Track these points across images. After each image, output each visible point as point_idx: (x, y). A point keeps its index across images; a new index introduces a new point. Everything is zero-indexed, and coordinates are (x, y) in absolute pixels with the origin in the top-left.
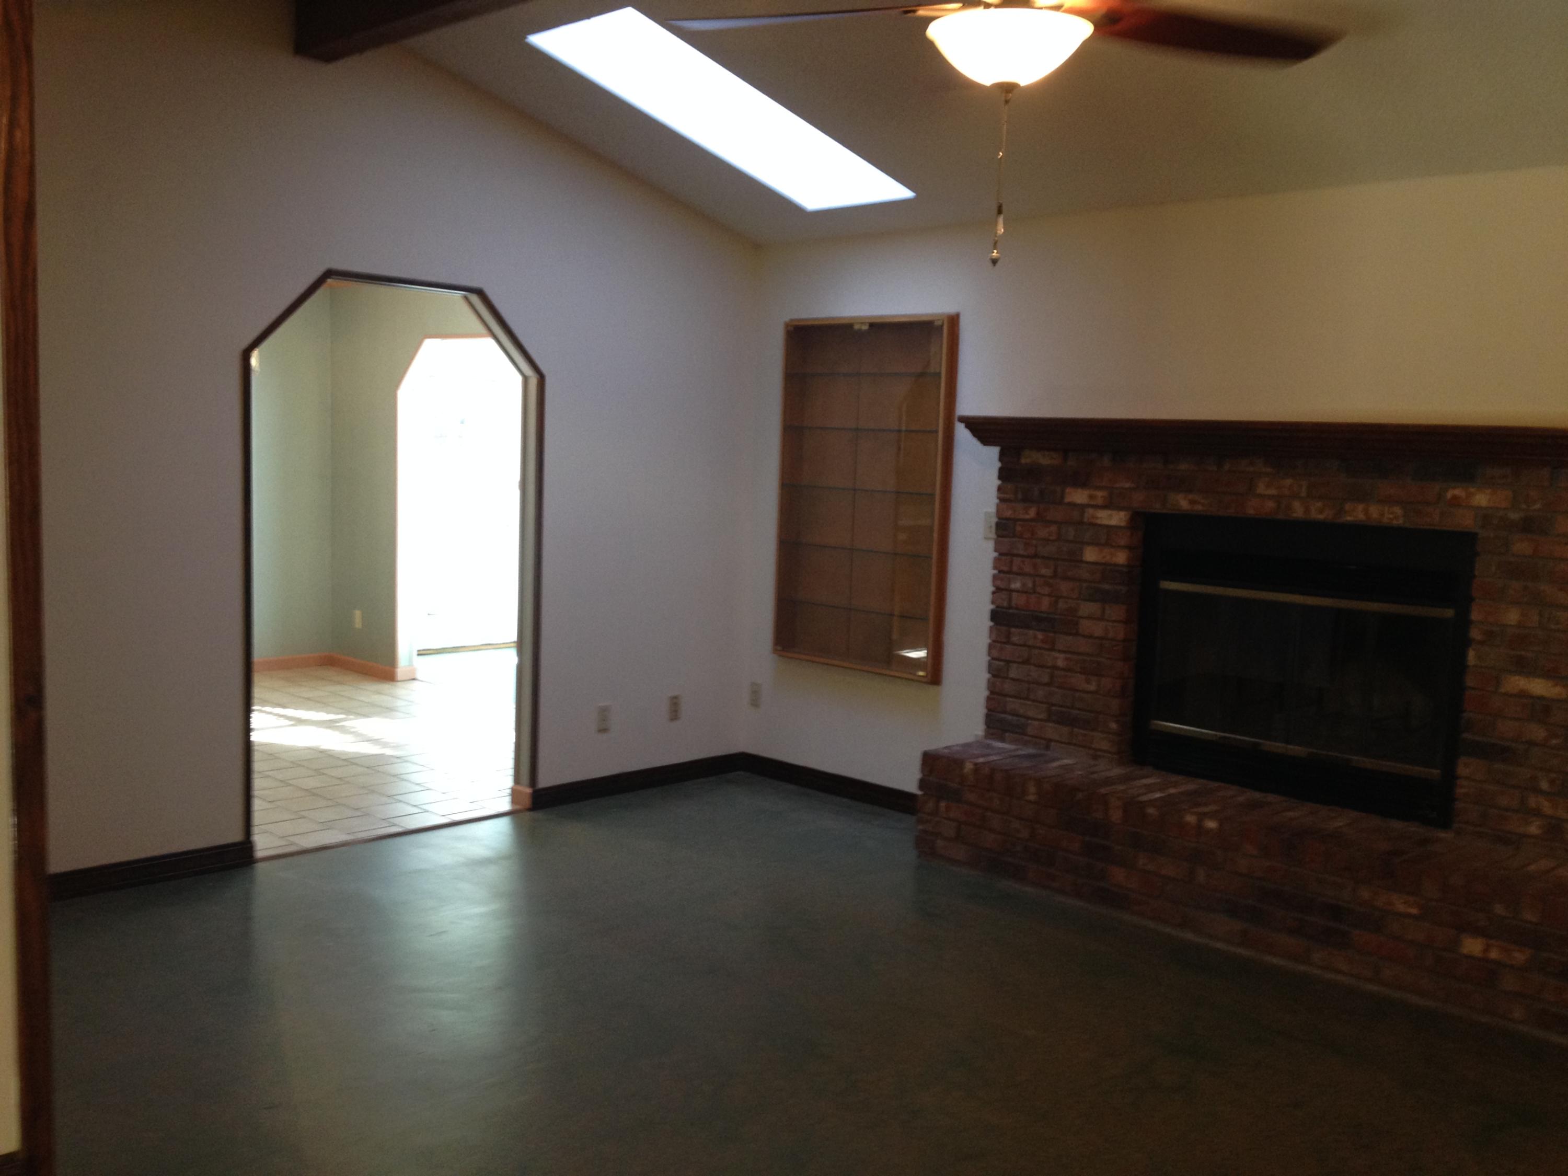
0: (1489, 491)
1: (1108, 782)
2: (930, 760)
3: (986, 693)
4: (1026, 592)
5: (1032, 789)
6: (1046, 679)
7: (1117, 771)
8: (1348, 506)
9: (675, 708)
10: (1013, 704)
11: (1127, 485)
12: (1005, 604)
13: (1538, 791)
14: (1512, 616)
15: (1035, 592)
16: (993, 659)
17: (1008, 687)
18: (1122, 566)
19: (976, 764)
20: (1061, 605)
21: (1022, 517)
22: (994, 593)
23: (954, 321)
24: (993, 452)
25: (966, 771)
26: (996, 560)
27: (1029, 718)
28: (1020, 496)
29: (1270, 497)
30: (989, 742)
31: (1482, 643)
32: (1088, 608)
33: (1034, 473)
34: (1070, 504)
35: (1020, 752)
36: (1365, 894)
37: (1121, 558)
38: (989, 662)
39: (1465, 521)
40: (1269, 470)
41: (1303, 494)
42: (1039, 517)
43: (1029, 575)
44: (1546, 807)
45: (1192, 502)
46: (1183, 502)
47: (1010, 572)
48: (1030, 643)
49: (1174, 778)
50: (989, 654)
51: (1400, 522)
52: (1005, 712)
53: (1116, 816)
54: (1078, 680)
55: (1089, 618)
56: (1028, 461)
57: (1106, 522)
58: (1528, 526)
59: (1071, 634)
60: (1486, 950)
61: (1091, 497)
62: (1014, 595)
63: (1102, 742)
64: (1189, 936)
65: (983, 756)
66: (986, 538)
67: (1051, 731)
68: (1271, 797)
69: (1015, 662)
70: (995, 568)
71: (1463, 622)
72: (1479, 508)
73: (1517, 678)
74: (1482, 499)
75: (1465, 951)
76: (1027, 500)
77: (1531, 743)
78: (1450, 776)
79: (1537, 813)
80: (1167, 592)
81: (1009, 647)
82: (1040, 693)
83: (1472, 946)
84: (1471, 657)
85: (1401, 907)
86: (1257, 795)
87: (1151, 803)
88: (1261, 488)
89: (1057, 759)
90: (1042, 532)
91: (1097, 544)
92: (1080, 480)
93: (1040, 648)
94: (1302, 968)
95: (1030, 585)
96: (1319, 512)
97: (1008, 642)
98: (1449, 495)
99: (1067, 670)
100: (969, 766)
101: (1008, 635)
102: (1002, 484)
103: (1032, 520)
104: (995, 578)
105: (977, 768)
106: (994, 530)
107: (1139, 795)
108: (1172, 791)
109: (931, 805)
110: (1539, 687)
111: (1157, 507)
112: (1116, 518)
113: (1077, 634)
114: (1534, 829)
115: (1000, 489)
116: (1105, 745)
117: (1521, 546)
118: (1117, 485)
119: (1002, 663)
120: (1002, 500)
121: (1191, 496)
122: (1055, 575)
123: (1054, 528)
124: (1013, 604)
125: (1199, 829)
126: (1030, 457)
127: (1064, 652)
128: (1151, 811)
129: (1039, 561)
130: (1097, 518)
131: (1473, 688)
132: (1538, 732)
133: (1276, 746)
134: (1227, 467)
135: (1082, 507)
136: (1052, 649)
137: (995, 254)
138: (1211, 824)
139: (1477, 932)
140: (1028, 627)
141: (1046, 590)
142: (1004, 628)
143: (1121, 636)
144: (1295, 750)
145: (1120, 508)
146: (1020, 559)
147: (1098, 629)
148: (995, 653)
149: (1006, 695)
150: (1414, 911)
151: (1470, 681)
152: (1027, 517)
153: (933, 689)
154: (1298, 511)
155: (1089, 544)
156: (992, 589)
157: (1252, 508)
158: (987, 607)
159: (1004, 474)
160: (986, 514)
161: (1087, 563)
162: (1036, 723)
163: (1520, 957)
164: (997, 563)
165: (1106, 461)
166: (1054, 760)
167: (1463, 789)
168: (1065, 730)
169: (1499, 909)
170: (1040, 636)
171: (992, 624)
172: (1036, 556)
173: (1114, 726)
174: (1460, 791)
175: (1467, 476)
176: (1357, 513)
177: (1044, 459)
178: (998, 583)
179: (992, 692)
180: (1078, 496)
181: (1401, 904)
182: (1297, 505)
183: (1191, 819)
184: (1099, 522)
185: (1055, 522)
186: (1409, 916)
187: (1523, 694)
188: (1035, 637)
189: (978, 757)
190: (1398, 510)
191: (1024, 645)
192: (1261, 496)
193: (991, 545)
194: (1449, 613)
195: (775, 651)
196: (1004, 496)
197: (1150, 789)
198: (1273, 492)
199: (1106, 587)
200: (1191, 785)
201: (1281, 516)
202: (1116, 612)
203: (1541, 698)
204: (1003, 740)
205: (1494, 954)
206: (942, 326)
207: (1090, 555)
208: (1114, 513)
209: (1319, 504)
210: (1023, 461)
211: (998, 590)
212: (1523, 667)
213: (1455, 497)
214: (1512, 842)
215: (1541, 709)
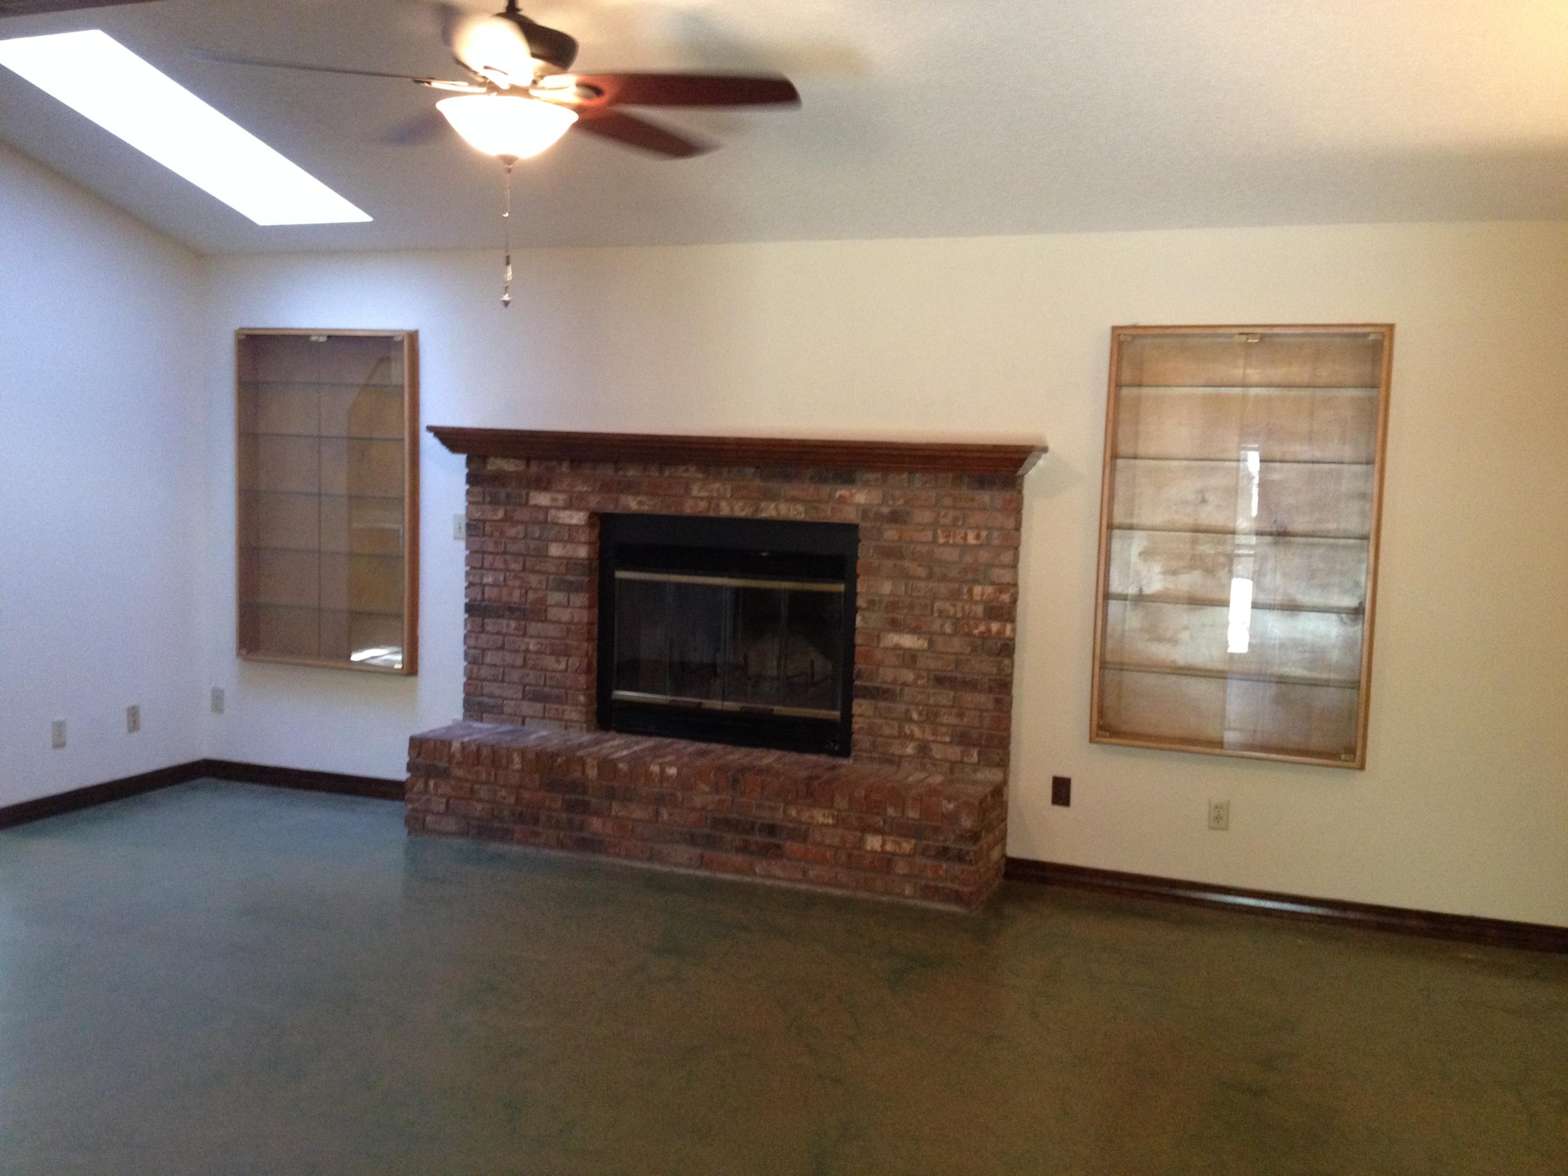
0: (866, 491)
1: (581, 746)
2: (417, 744)
3: (462, 679)
4: (498, 585)
5: (517, 758)
6: (519, 662)
7: (586, 738)
8: (763, 505)
9: (133, 717)
10: (489, 688)
11: (585, 489)
12: (479, 597)
13: (910, 720)
14: (887, 588)
15: (506, 585)
16: (469, 648)
17: (484, 672)
18: (583, 559)
19: (462, 743)
20: (531, 596)
21: (490, 517)
22: (467, 588)
23: (413, 337)
24: (461, 459)
25: (453, 750)
26: (467, 557)
27: (504, 699)
28: (488, 500)
29: (702, 499)
30: (469, 723)
31: (865, 609)
32: (556, 597)
33: (499, 478)
34: (536, 506)
35: (498, 730)
36: (793, 812)
37: (582, 552)
38: (465, 651)
39: (849, 515)
40: (700, 476)
41: (728, 495)
42: (507, 518)
43: (501, 570)
44: (917, 732)
45: (640, 503)
46: (632, 503)
47: (481, 568)
48: (505, 631)
49: (634, 738)
50: (465, 643)
51: (801, 517)
52: (482, 695)
53: (592, 773)
54: (550, 662)
55: (557, 605)
56: (494, 468)
57: (567, 521)
58: (896, 518)
59: (542, 621)
60: (883, 844)
61: (553, 500)
62: (487, 589)
63: (573, 714)
64: (657, 867)
65: (467, 735)
66: (456, 538)
67: (527, 708)
68: (713, 746)
69: (489, 649)
70: (467, 565)
71: (851, 594)
72: (858, 505)
73: (891, 635)
74: (861, 497)
75: (868, 848)
76: (495, 502)
77: (904, 684)
78: (848, 715)
79: (911, 737)
80: (621, 580)
81: (483, 636)
82: (515, 675)
83: (874, 842)
84: (859, 619)
85: (821, 820)
86: (703, 746)
87: (621, 759)
88: (695, 491)
89: (535, 732)
90: (512, 532)
91: (561, 541)
92: (542, 484)
93: (513, 635)
94: (749, 879)
95: (502, 578)
96: (741, 510)
97: (483, 631)
98: (838, 494)
99: (539, 652)
100: (456, 746)
101: (483, 625)
102: (469, 488)
103: (501, 520)
104: (468, 574)
105: (464, 746)
106: (464, 530)
107: (610, 754)
108: (636, 748)
109: (420, 784)
110: (908, 641)
111: (610, 508)
112: (577, 518)
113: (546, 620)
114: (910, 750)
115: (468, 493)
116: (575, 716)
117: (891, 534)
118: (576, 489)
119: (478, 652)
120: (471, 503)
121: (639, 499)
122: (524, 570)
123: (520, 528)
124: (486, 596)
125: (663, 775)
126: (496, 464)
127: (538, 637)
128: (621, 765)
129: (507, 557)
130: (559, 518)
131: (861, 645)
132: (909, 676)
133: (716, 704)
134: (667, 473)
135: (546, 509)
136: (524, 635)
137: (506, 297)
138: (672, 771)
139: (877, 831)
140: (502, 616)
141: (517, 583)
142: (479, 620)
143: (585, 620)
144: (730, 705)
145: (579, 509)
146: (491, 557)
147: (565, 615)
148: (472, 642)
149: (483, 680)
150: (830, 821)
151: (859, 640)
152: (495, 518)
153: (411, 679)
154: (725, 510)
155: (552, 541)
156: (464, 584)
157: (689, 508)
158: (462, 601)
159: (473, 479)
160: (455, 516)
161: (552, 557)
162: (512, 703)
163: (907, 846)
164: (469, 560)
165: (565, 467)
166: (530, 733)
167: (858, 724)
168: (539, 706)
169: (891, 811)
170: (513, 624)
171: (466, 616)
172: (505, 553)
173: (582, 698)
174: (855, 727)
175: (848, 479)
176: (770, 511)
177: (509, 466)
178: (471, 578)
179: (469, 678)
180: (541, 499)
181: (821, 817)
182: (723, 504)
183: (655, 769)
184: (561, 521)
185: (522, 522)
186: (827, 825)
187: (897, 647)
188: (508, 626)
189: (463, 736)
190: (801, 508)
191: (498, 633)
192: (696, 498)
193: (462, 544)
194: (841, 587)
195: (239, 655)
196: (473, 501)
197: (618, 748)
198: (704, 494)
199: (570, 578)
200: (649, 742)
201: (712, 514)
202: (580, 599)
203: (910, 649)
204: (481, 720)
205: (889, 847)
206: (402, 341)
207: (555, 550)
208: (574, 513)
209: (741, 504)
210: (489, 468)
211: (470, 585)
212: (895, 626)
213: (841, 496)
214: (894, 761)
215: (909, 658)
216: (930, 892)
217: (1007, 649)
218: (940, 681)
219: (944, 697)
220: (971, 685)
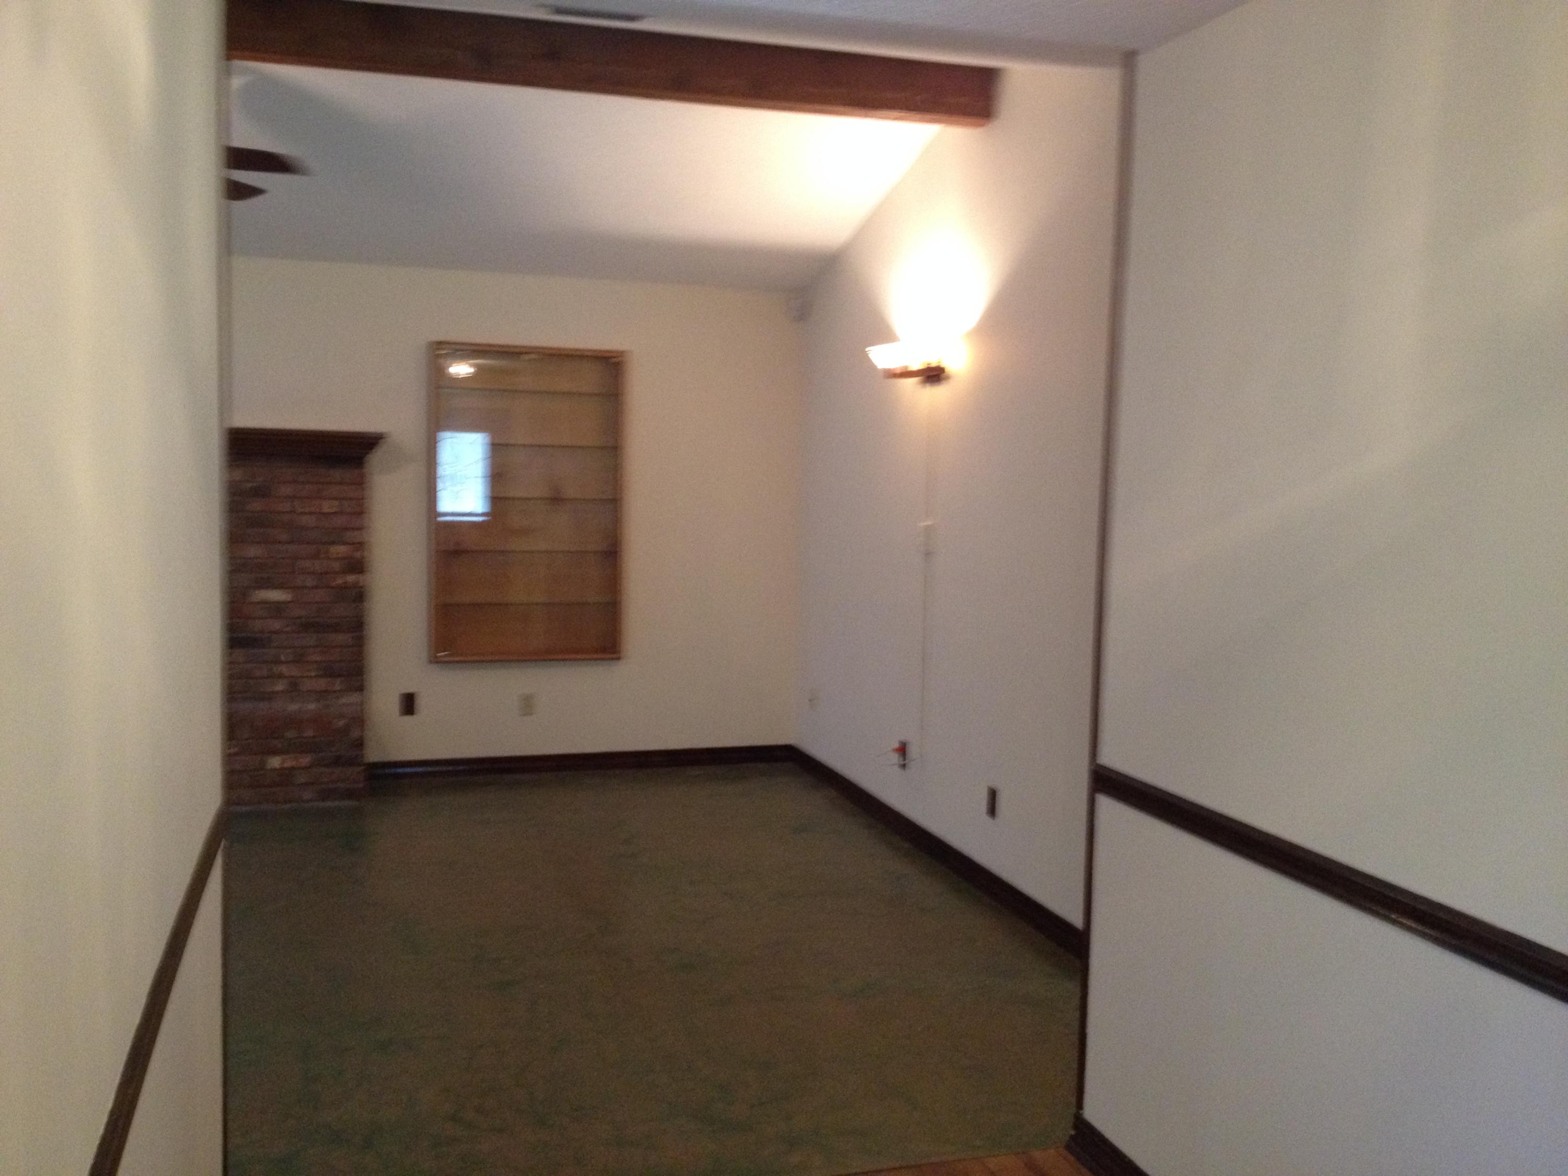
13: (280, 662)
44: (286, 671)
60: (283, 762)
75: (270, 767)
77: (272, 632)
79: (281, 676)
83: (275, 762)
110: (277, 595)
114: (280, 686)
132: (276, 625)
139: (274, 752)
163: (305, 760)
187: (264, 602)
203: (277, 602)
205: (288, 764)
212: (267, 584)
214: (270, 697)
215: (277, 609)
216: (326, 794)
217: (359, 596)
218: (308, 626)
219: (310, 639)
220: (335, 628)
